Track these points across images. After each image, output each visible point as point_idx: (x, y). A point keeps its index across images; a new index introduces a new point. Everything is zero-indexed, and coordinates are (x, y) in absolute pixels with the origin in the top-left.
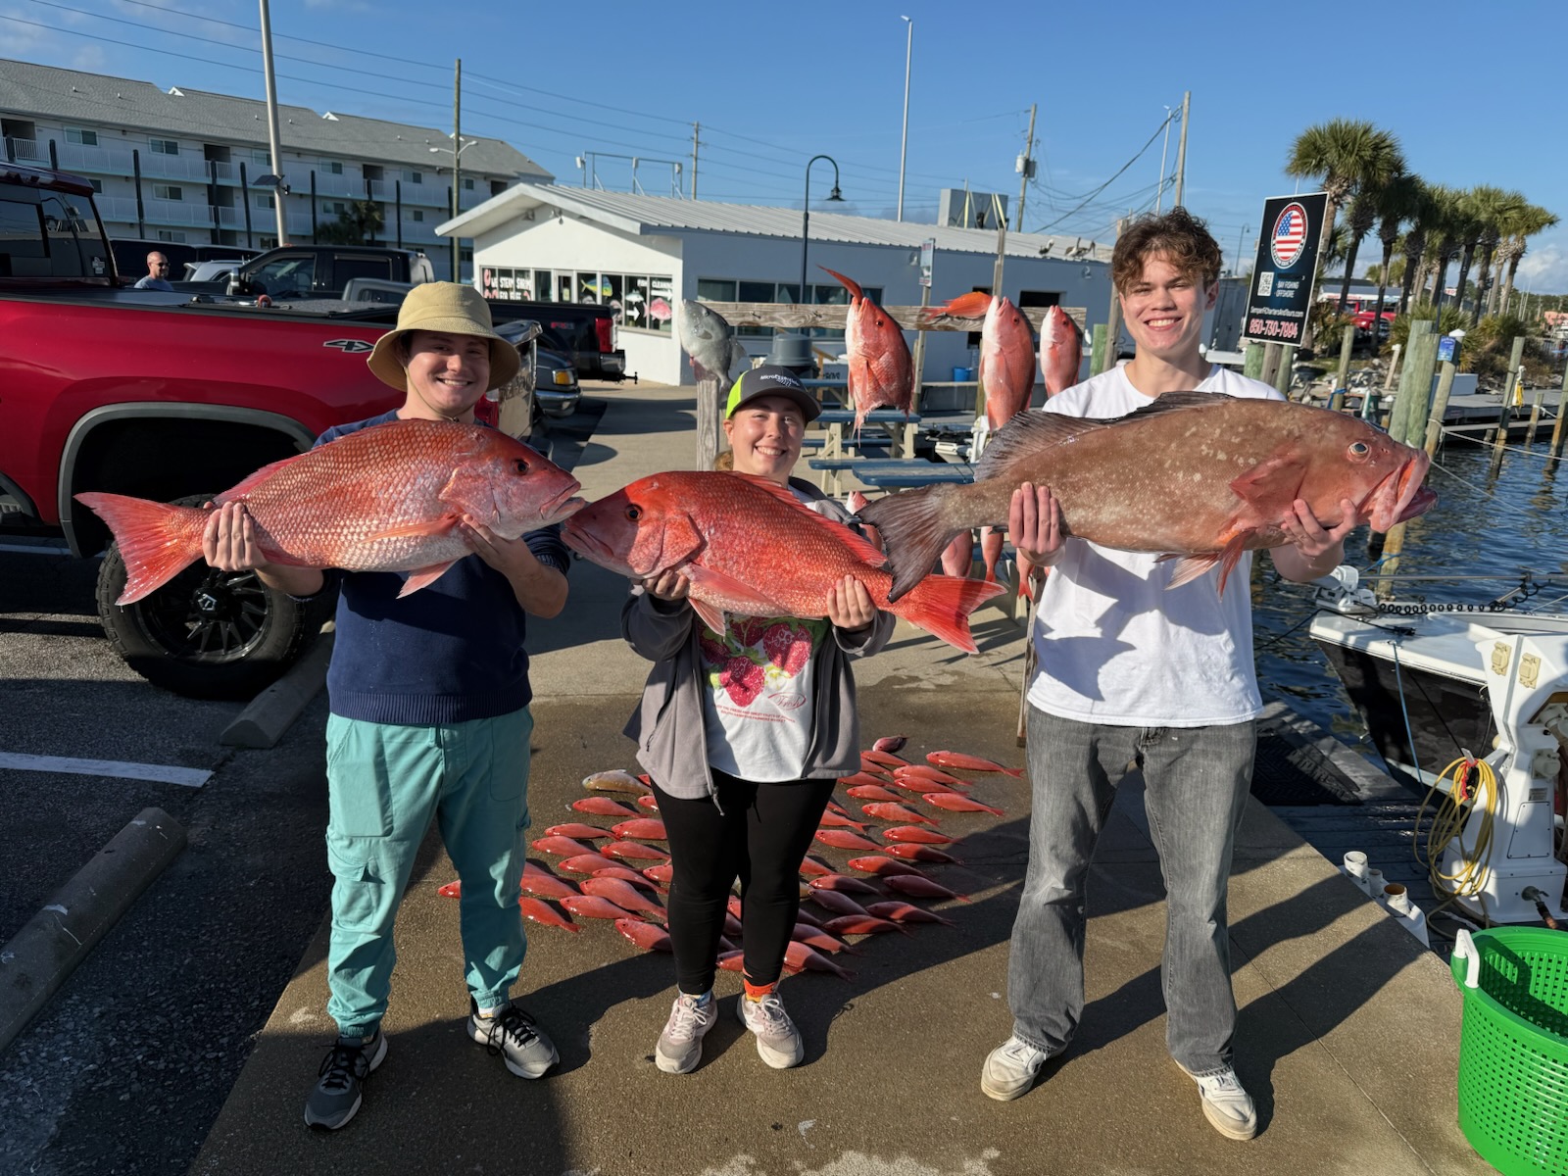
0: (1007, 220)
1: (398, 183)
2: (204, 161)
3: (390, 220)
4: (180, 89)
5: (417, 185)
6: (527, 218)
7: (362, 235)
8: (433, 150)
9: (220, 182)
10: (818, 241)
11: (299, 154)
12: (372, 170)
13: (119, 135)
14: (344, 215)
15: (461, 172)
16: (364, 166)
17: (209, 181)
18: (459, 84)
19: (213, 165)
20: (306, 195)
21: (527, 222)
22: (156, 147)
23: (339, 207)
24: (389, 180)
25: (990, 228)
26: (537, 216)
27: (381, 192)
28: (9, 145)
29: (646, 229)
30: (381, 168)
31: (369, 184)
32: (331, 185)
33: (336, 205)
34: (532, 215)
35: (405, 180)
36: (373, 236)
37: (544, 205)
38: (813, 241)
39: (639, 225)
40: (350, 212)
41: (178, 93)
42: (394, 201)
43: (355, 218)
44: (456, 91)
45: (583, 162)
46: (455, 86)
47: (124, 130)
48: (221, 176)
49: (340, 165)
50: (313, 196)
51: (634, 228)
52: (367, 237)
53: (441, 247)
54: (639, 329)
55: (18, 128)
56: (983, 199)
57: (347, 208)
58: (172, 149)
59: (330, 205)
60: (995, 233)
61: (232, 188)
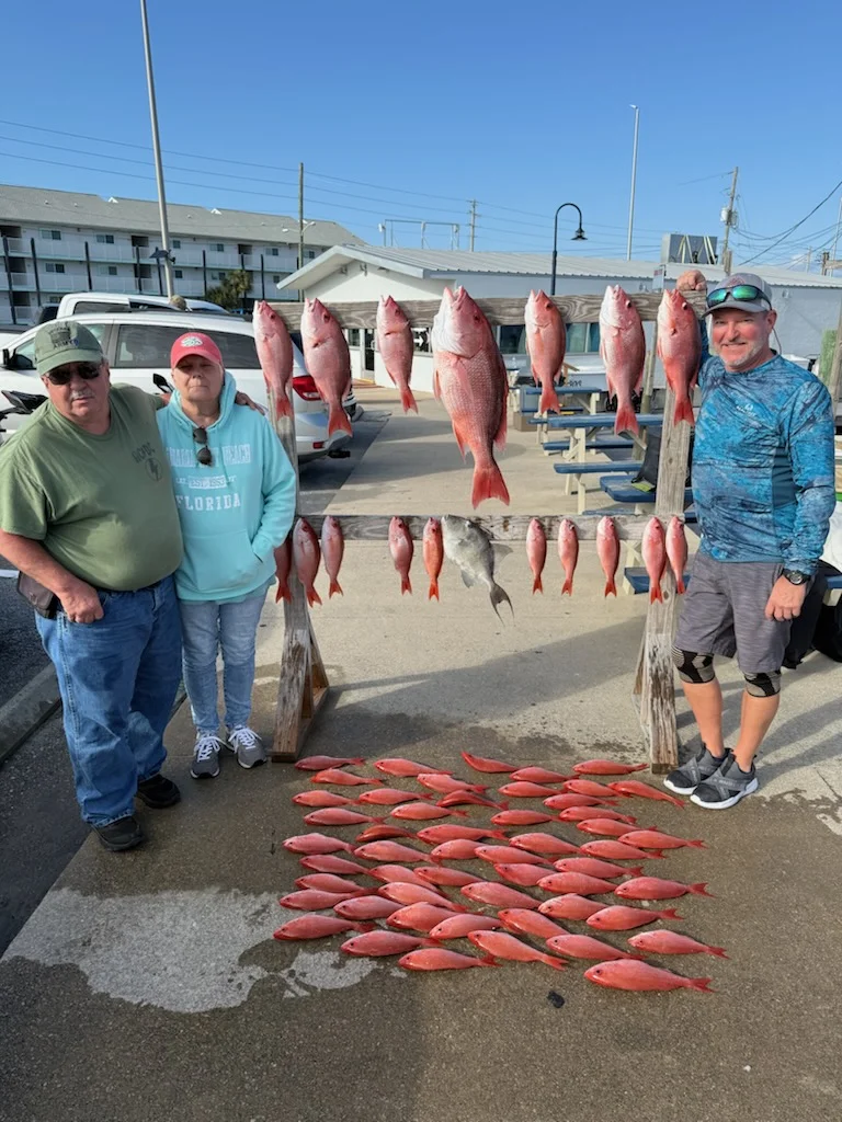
0: (716, 257)
1: (262, 256)
2: (131, 247)
3: (257, 283)
4: (116, 198)
5: (274, 258)
6: (342, 272)
7: (238, 294)
8: (285, 230)
9: (142, 261)
10: (565, 276)
11: (194, 239)
12: (244, 248)
13: (76, 231)
14: (225, 281)
15: (304, 247)
16: (239, 245)
18: (301, 181)
19: (137, 249)
20: (199, 268)
21: (343, 275)
22: (100, 238)
23: (222, 275)
24: (256, 254)
25: (703, 263)
26: (349, 270)
27: (250, 264)
28: (5, 242)
29: (427, 273)
30: (250, 246)
31: (242, 257)
32: (218, 260)
33: (220, 274)
34: (344, 269)
35: (267, 254)
36: (245, 295)
37: (355, 261)
38: (560, 276)
39: (422, 270)
40: (229, 278)
41: (115, 201)
42: (260, 269)
43: (233, 282)
44: (299, 187)
45: (383, 228)
46: (299, 182)
47: (79, 228)
48: (143, 258)
49: (222, 245)
51: (419, 273)
52: (241, 296)
54: (423, 353)
55: (9, 230)
56: (697, 241)
57: (227, 275)
58: (110, 240)
59: (216, 274)
60: (706, 265)
61: (149, 265)
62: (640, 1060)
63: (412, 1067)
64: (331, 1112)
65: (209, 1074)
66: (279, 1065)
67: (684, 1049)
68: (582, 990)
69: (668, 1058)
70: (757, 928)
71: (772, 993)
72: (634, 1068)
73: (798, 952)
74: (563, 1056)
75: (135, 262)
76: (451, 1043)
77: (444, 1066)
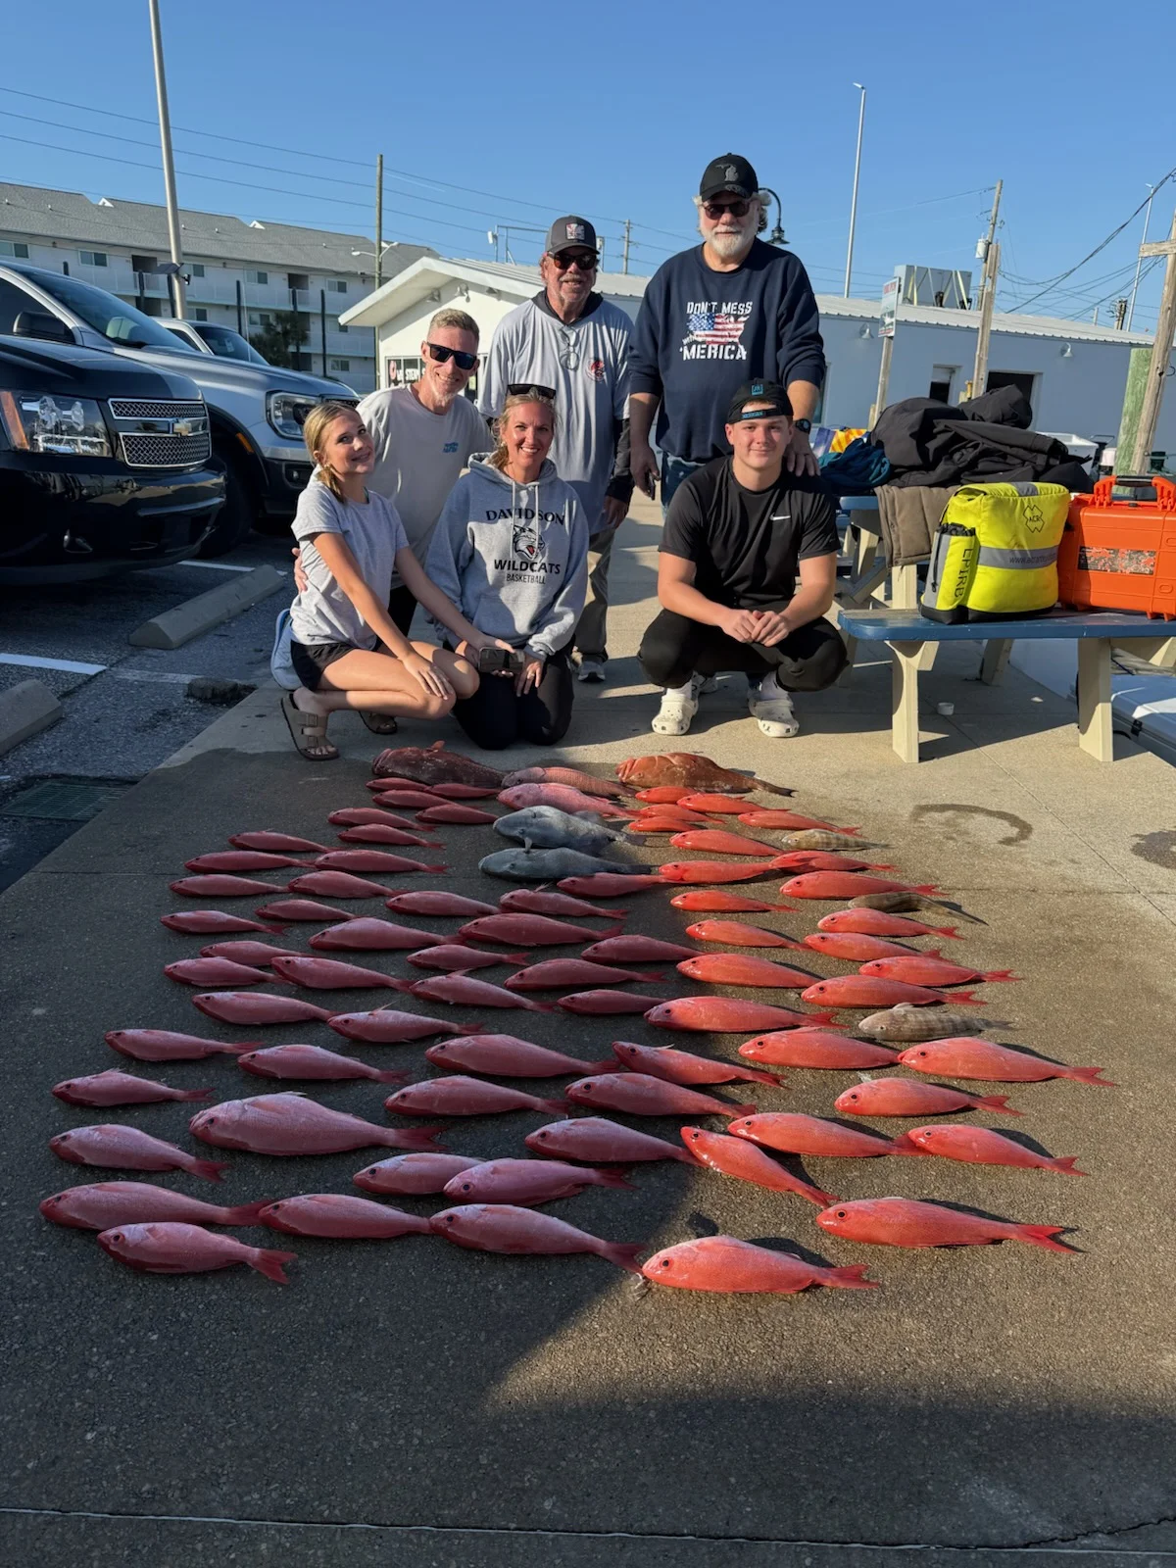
0: (969, 301)
1: (323, 292)
2: (132, 272)
3: (315, 330)
4: (110, 200)
5: (342, 294)
6: (433, 299)
7: (287, 347)
8: (354, 255)
9: (148, 294)
11: (224, 263)
12: (296, 280)
13: (50, 247)
14: (268, 327)
15: (384, 278)
16: (290, 275)
17: (137, 293)
18: (381, 182)
19: (141, 277)
20: (233, 307)
21: (435, 303)
22: (85, 259)
23: (264, 318)
24: (315, 287)
25: (950, 307)
26: (443, 296)
27: (305, 303)
30: (307, 276)
31: (294, 293)
32: (256, 296)
33: (261, 316)
34: (438, 295)
35: (330, 290)
36: (298, 348)
37: (455, 281)
40: (274, 323)
41: (108, 204)
42: (319, 311)
43: (279, 329)
44: (377, 190)
45: (495, 237)
46: (377, 184)
47: (54, 241)
48: (148, 288)
49: (265, 274)
50: (239, 308)
52: (292, 349)
53: (366, 358)
56: (945, 276)
57: (272, 320)
58: (100, 260)
59: (256, 317)
60: (955, 310)
61: (158, 300)
62: (857, 1325)
63: (422, 1338)
64: (250, 1418)
65: (21, 1353)
66: (163, 1337)
67: (939, 1308)
68: (751, 1211)
69: (909, 1323)
70: (1065, 1117)
71: (1098, 1216)
72: (847, 1339)
73: (1139, 1154)
74: (712, 1319)
75: (138, 294)
76: (499, 1299)
77: (483, 1337)
